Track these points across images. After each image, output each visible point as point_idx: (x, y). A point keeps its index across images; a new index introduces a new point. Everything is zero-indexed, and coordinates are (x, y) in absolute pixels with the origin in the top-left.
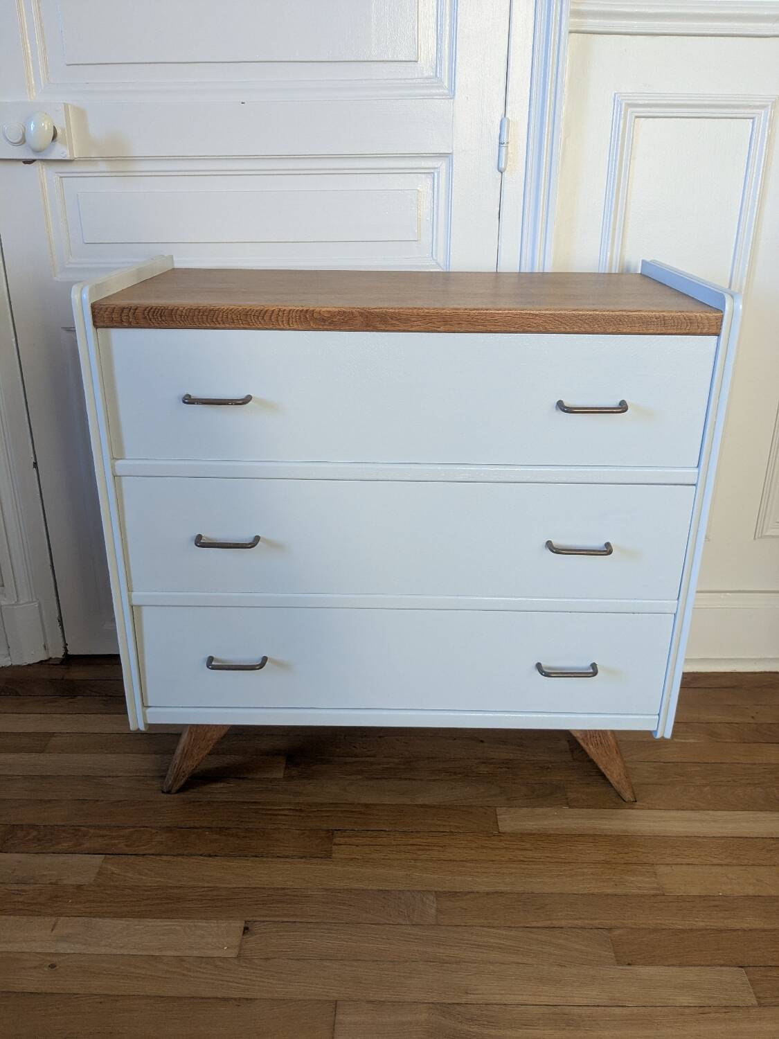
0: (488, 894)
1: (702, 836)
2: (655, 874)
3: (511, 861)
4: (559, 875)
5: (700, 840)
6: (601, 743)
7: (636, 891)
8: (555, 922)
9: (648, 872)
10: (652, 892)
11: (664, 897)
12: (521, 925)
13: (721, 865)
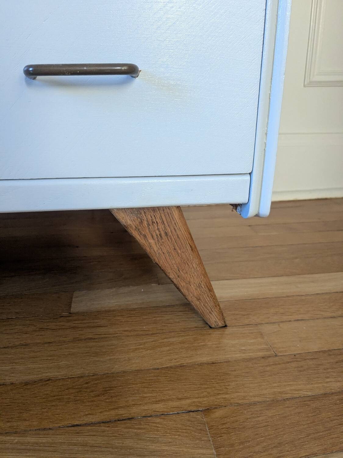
0: (26, 384)
1: (304, 294)
2: (261, 335)
3: (75, 340)
4: (136, 349)
5: (303, 298)
6: (166, 234)
7: (238, 356)
8: (121, 412)
9: (252, 333)
10: (261, 354)
11: (277, 359)
12: (66, 423)
13: (334, 317)
